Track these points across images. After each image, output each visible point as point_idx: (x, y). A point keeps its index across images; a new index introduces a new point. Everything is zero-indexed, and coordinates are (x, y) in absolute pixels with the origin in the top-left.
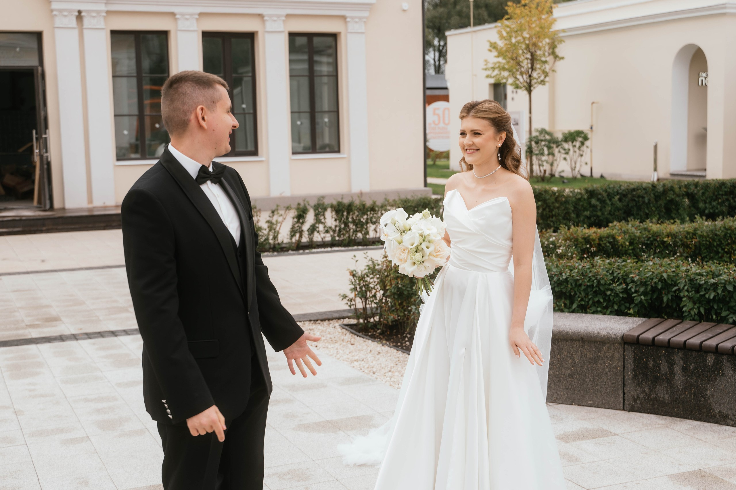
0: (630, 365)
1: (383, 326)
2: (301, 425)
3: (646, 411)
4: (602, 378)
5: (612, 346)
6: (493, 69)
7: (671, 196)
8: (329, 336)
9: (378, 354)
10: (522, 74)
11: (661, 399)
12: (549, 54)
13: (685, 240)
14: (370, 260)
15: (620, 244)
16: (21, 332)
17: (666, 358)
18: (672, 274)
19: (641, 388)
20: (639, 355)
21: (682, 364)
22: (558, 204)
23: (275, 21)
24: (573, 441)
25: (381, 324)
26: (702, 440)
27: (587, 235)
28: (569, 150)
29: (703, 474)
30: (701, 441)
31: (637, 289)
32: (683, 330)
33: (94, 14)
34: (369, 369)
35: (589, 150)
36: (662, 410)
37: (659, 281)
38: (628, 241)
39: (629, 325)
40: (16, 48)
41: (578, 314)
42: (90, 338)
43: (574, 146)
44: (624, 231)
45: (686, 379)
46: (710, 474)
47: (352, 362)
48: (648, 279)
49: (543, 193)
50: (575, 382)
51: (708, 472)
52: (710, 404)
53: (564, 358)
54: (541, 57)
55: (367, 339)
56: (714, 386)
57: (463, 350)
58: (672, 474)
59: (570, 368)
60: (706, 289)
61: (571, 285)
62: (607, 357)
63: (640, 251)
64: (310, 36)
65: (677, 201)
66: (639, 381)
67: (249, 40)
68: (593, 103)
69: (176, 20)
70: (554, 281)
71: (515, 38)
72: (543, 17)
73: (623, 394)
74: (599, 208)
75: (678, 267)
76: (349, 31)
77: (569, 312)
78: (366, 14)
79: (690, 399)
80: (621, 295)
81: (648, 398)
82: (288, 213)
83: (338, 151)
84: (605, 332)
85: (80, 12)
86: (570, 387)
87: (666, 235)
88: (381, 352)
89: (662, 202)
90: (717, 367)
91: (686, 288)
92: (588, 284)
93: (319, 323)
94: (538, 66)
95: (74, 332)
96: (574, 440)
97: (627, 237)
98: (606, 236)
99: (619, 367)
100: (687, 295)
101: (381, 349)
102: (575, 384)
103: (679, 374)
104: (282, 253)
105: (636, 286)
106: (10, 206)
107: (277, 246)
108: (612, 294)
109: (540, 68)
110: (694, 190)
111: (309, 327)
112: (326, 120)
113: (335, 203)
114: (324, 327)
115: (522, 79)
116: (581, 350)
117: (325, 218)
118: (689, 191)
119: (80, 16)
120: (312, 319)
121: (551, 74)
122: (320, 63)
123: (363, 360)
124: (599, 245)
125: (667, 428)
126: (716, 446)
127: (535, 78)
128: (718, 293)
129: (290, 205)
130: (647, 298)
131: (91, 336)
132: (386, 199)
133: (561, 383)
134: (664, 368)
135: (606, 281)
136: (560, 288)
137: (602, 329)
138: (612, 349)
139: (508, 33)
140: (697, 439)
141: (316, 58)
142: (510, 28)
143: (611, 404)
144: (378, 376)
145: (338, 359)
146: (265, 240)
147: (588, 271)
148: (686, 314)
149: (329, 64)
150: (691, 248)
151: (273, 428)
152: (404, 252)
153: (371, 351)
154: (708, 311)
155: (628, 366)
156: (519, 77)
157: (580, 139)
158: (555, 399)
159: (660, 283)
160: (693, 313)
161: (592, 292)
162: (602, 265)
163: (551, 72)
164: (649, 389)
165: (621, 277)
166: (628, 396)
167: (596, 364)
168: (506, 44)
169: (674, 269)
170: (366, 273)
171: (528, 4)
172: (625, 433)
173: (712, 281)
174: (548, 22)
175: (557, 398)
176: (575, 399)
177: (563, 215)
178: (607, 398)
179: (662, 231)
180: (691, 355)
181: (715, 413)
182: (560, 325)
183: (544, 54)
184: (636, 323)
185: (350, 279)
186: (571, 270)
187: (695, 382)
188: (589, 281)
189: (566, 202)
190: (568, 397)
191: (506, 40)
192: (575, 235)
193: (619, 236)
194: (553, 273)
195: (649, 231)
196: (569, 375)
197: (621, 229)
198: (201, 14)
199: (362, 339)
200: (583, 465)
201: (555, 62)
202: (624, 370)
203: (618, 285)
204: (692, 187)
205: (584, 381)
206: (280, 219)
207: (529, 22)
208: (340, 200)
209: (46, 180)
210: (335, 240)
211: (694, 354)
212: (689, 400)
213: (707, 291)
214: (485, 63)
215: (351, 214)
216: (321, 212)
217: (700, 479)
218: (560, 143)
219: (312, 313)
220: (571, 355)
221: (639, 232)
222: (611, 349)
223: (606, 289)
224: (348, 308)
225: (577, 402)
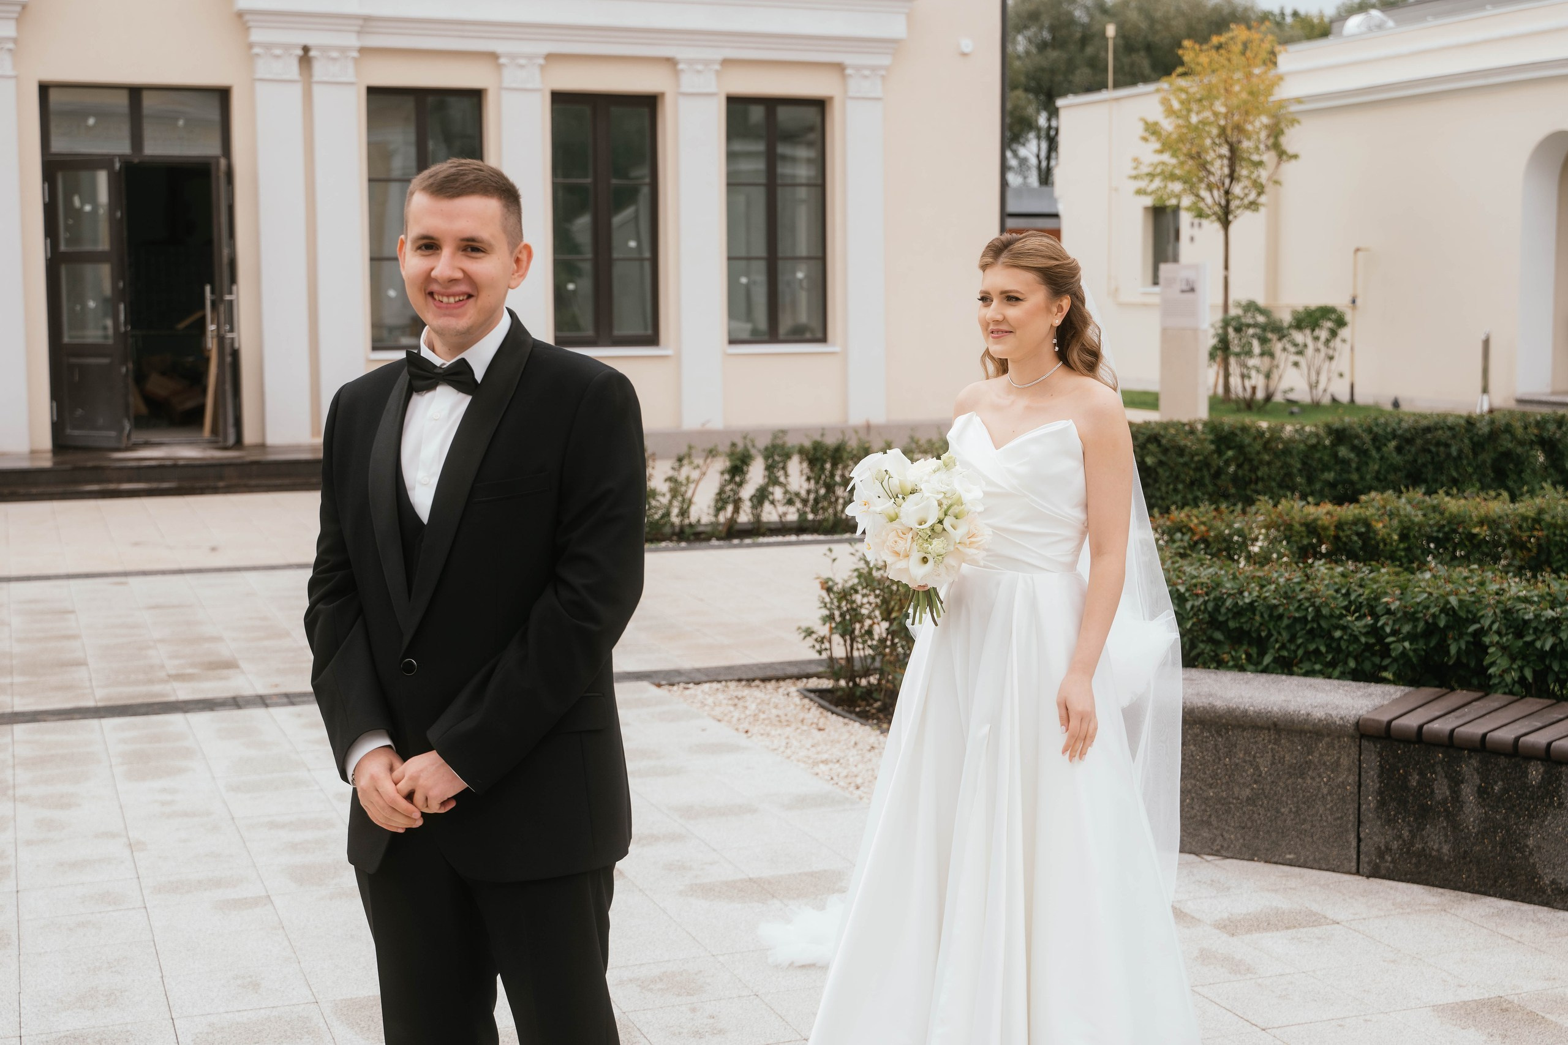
0: (1373, 781)
1: (885, 695)
2: (696, 885)
3: (1403, 877)
4: (1314, 807)
5: (1336, 742)
6: (1151, 176)
7: (1506, 443)
8: (774, 712)
9: (870, 751)
10: (1210, 188)
11: (1434, 853)
12: (1268, 148)
13: (1517, 532)
14: (861, 559)
15: (1379, 537)
16: (157, 688)
17: (1446, 768)
18: (1467, 598)
19: (1393, 829)
20: (1391, 760)
21: (1478, 782)
22: (1269, 455)
23: (699, 72)
24: (1247, 933)
25: (881, 690)
26: (1511, 939)
27: (1311, 517)
28: (1305, 346)
29: (1505, 1006)
30: (1509, 941)
31: (1397, 627)
32: (1484, 712)
33: (335, 54)
34: (849, 780)
35: (1346, 348)
36: (1435, 876)
37: (1442, 611)
38: (1398, 532)
39: (1373, 700)
40: (177, 119)
41: (1273, 676)
42: (293, 704)
43: (1317, 339)
44: (1390, 510)
45: (1485, 813)
46: (1519, 1006)
47: (815, 764)
48: (1420, 608)
49: (1238, 432)
50: (1259, 814)
51: (1516, 1002)
52: (1534, 864)
53: (1237, 765)
54: (1251, 154)
55: (851, 719)
56: (1541, 827)
57: (986, 729)
58: (1441, 1003)
59: (1250, 785)
60: (1536, 629)
61: (1262, 616)
62: (1325, 764)
63: (1423, 553)
64: (771, 103)
65: (1518, 454)
66: (1389, 815)
67: (646, 111)
68: (1357, 250)
69: (499, 67)
70: (1227, 608)
71: (1198, 113)
72: (1257, 71)
73: (1356, 840)
74: (1354, 465)
75: (1482, 584)
76: (851, 94)
77: (1256, 671)
78: (885, 61)
79: (1493, 854)
80: (1363, 640)
81: (1408, 850)
82: (712, 462)
83: (823, 339)
84: (1323, 713)
85: (306, 49)
86: (1249, 824)
87: (1478, 523)
88: (876, 745)
89: (1487, 457)
90: (1549, 788)
91: (1495, 627)
92: (1297, 615)
93: (758, 686)
94: (1244, 172)
95: (261, 690)
96: (1249, 931)
97: (1395, 522)
98: (1353, 520)
99: (1349, 784)
100: (1498, 643)
101: (878, 740)
102: (1260, 819)
103: (1471, 802)
104: (697, 545)
105: (1394, 622)
106: (155, 437)
107: (687, 530)
108: (1345, 637)
109: (1248, 177)
110: (1554, 433)
111: (735, 694)
112: (800, 275)
113: (807, 444)
114: (766, 694)
115: (1210, 199)
116: (1272, 749)
117: (786, 475)
118: (1545, 434)
119: (306, 57)
120: (744, 676)
121: (1270, 188)
122: (793, 160)
123: (838, 761)
124: (1337, 538)
125: (1443, 913)
126: (1540, 951)
127: (1238, 198)
128: (1561, 639)
129: (716, 446)
130: (1416, 647)
131: (294, 700)
132: (912, 438)
133: (1230, 816)
134: (1442, 789)
135: (1332, 609)
136: (1239, 622)
137: (1316, 707)
138: (1337, 747)
139: (1182, 102)
140: (1502, 935)
141: (782, 149)
142: (1187, 92)
143: (1331, 862)
144: (865, 793)
145: (789, 758)
146: (663, 516)
147: (1298, 589)
148: (1495, 681)
149: (809, 161)
150: (1530, 550)
151: (640, 890)
152: (903, 536)
153: (856, 744)
154: (1541, 676)
155: (1368, 784)
156: (1204, 193)
157: (1329, 324)
158: (1219, 847)
159: (1443, 615)
160: (1508, 679)
161: (1304, 632)
162: (1327, 578)
163: (1271, 184)
164: (1410, 831)
165: (1365, 602)
166: (1366, 845)
167: (1303, 778)
168: (1179, 126)
169: (1474, 589)
170: (854, 585)
171: (1226, 43)
172: (1354, 920)
173: (1550, 613)
174: (1267, 82)
175: (1222, 847)
176: (1258, 850)
177: (1278, 479)
178: (1324, 849)
179: (1468, 513)
180: (1496, 764)
181: (1545, 883)
182: (1232, 696)
183: (1257, 148)
184: (1388, 697)
185: (820, 596)
186: (1262, 587)
187: (1505, 819)
188: (1298, 609)
189: (1287, 452)
190: (1244, 845)
191: (1178, 117)
192: (1286, 518)
193: (1380, 520)
194: (1224, 591)
195: (1442, 514)
196: (1247, 800)
197: (1384, 507)
198: (550, 57)
199: (841, 719)
200: (1260, 981)
201: (1279, 164)
202: (1359, 792)
203: (1357, 619)
204: (1552, 427)
205: (1278, 811)
206: (695, 475)
207: (1226, 81)
208: (818, 438)
209: (228, 387)
210: (806, 520)
211: (1503, 761)
212: (1490, 855)
213: (1538, 634)
214: (1134, 165)
215: (840, 466)
216: (779, 463)
217: (1497, 1016)
218: (1285, 332)
219: (744, 666)
220: (1251, 759)
221: (1420, 513)
222: (1334, 748)
223: (1332, 625)
224: (816, 656)
225: (1263, 856)
